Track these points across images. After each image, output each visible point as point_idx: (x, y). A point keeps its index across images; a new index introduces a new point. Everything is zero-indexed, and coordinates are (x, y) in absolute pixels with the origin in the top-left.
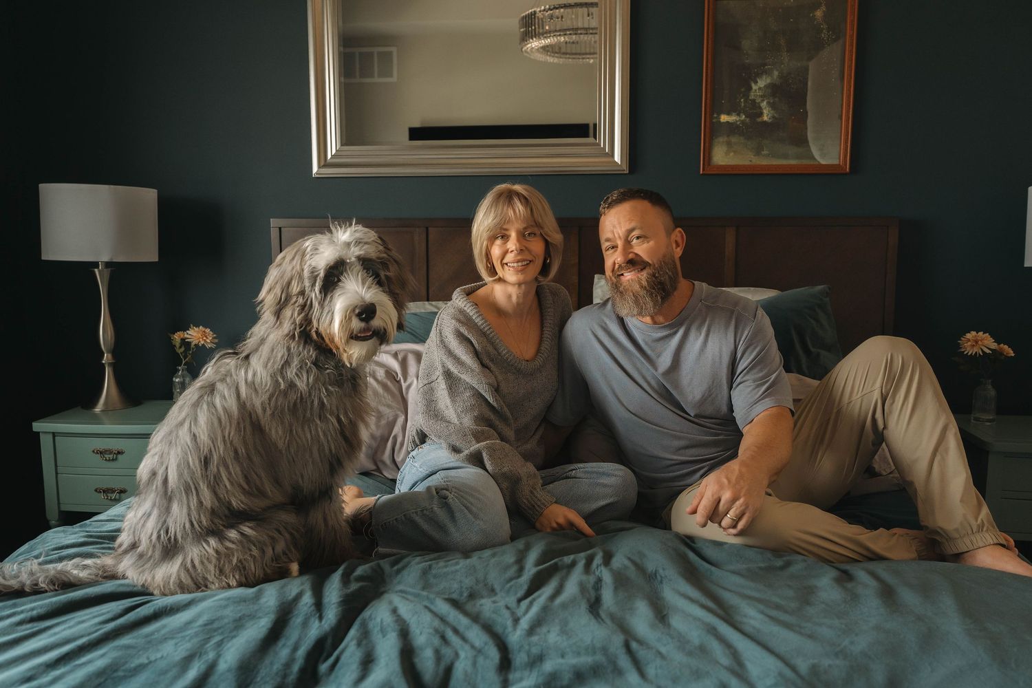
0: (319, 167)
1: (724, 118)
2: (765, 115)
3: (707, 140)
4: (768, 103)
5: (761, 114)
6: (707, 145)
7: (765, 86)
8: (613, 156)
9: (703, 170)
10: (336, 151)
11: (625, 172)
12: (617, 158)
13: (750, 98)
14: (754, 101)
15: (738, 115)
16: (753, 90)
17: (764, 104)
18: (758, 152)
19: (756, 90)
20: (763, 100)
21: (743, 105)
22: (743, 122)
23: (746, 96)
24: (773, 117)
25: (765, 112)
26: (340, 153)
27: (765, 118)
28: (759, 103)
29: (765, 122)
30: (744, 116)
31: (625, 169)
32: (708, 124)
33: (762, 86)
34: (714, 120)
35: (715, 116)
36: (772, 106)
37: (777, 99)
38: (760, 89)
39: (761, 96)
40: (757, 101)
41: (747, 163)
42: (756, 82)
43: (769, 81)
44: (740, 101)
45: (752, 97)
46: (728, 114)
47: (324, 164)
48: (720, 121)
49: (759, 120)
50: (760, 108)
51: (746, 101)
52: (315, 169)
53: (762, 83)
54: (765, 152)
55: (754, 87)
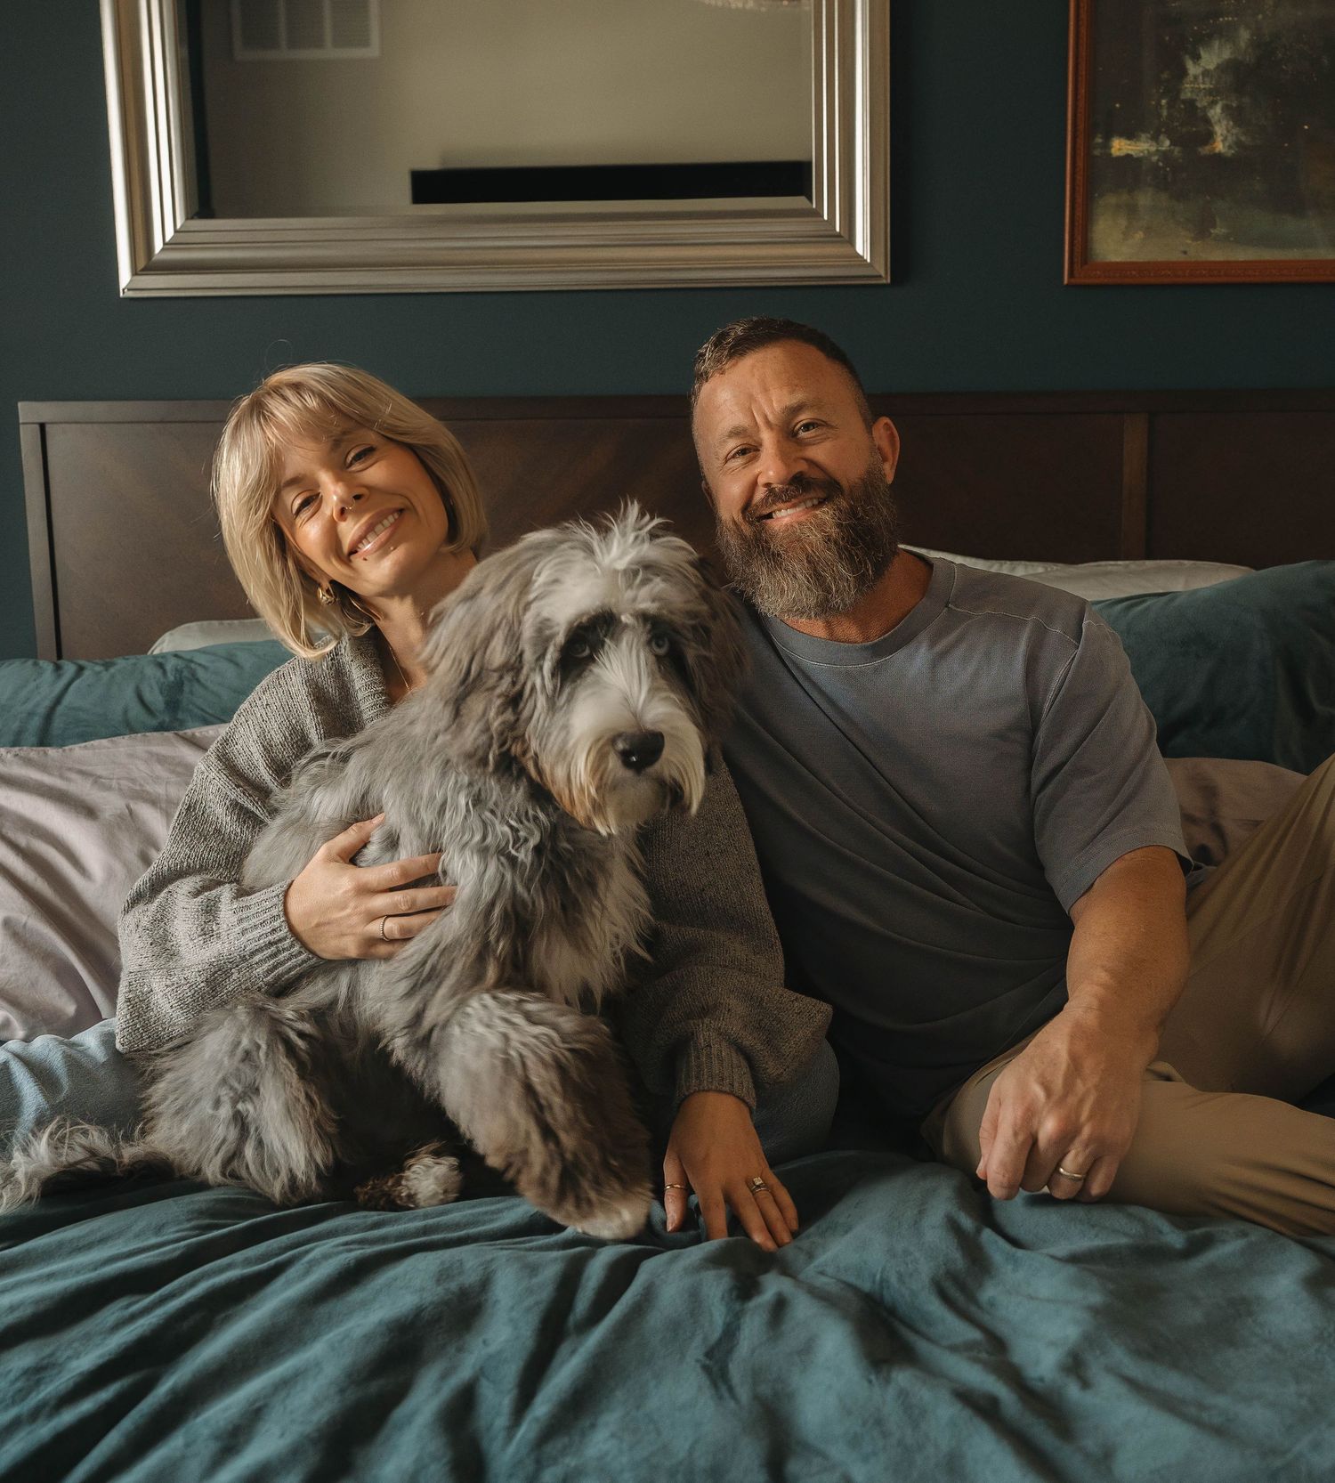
0: (135, 272)
1: (1120, 147)
2: (1219, 139)
3: (1079, 200)
4: (1226, 108)
5: (1209, 137)
6: (1079, 213)
7: (1218, 67)
8: (851, 240)
9: (1071, 275)
10: (176, 231)
11: (884, 281)
12: (862, 246)
13: (1183, 96)
14: (1191, 104)
15: (1155, 138)
16: (1190, 78)
17: (1216, 112)
18: (1202, 229)
19: (1196, 77)
20: (1214, 103)
21: (1165, 113)
22: (1165, 156)
23: (1173, 91)
24: (1238, 144)
25: (1219, 130)
26: (184, 238)
27: (1220, 146)
28: (1204, 109)
29: (1219, 157)
30: (1167, 143)
31: (882, 273)
32: (1080, 164)
33: (1211, 67)
34: (1097, 152)
35: (1099, 140)
36: (1236, 115)
37: (1246, 100)
38: (1206, 73)
39: (1210, 92)
40: (1199, 105)
41: (1176, 256)
42: (1196, 57)
43: (1227, 54)
44: (1159, 103)
45: (1187, 94)
46: (1130, 135)
47: (146, 264)
48: (1111, 154)
49: (1205, 150)
50: (1207, 121)
51: (1170, 106)
52: (125, 276)
53: (1212, 58)
54: (1219, 230)
55: (1193, 69)
